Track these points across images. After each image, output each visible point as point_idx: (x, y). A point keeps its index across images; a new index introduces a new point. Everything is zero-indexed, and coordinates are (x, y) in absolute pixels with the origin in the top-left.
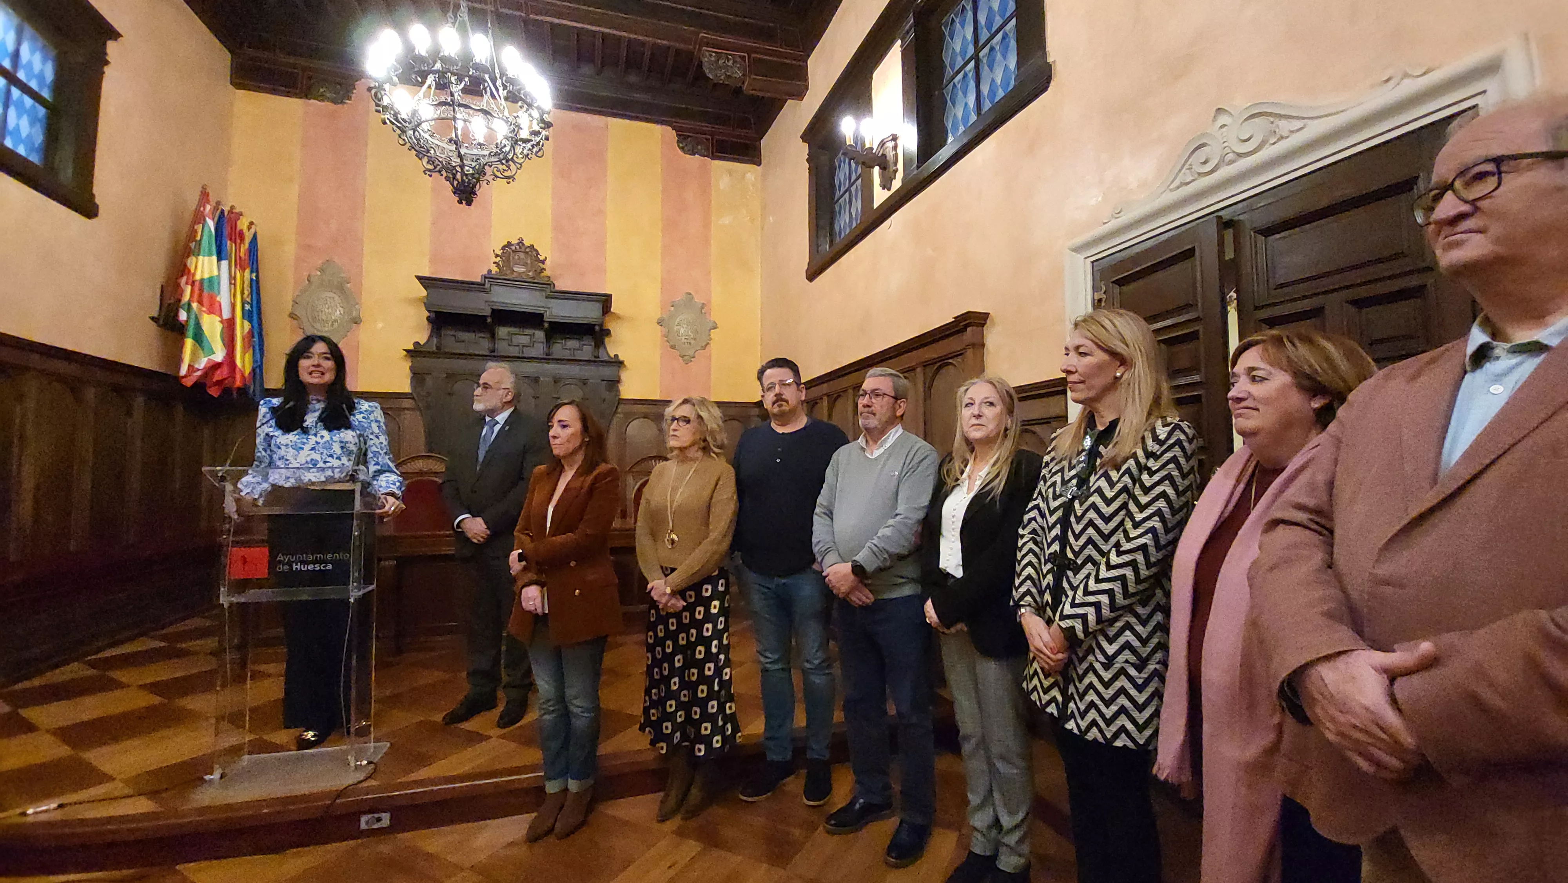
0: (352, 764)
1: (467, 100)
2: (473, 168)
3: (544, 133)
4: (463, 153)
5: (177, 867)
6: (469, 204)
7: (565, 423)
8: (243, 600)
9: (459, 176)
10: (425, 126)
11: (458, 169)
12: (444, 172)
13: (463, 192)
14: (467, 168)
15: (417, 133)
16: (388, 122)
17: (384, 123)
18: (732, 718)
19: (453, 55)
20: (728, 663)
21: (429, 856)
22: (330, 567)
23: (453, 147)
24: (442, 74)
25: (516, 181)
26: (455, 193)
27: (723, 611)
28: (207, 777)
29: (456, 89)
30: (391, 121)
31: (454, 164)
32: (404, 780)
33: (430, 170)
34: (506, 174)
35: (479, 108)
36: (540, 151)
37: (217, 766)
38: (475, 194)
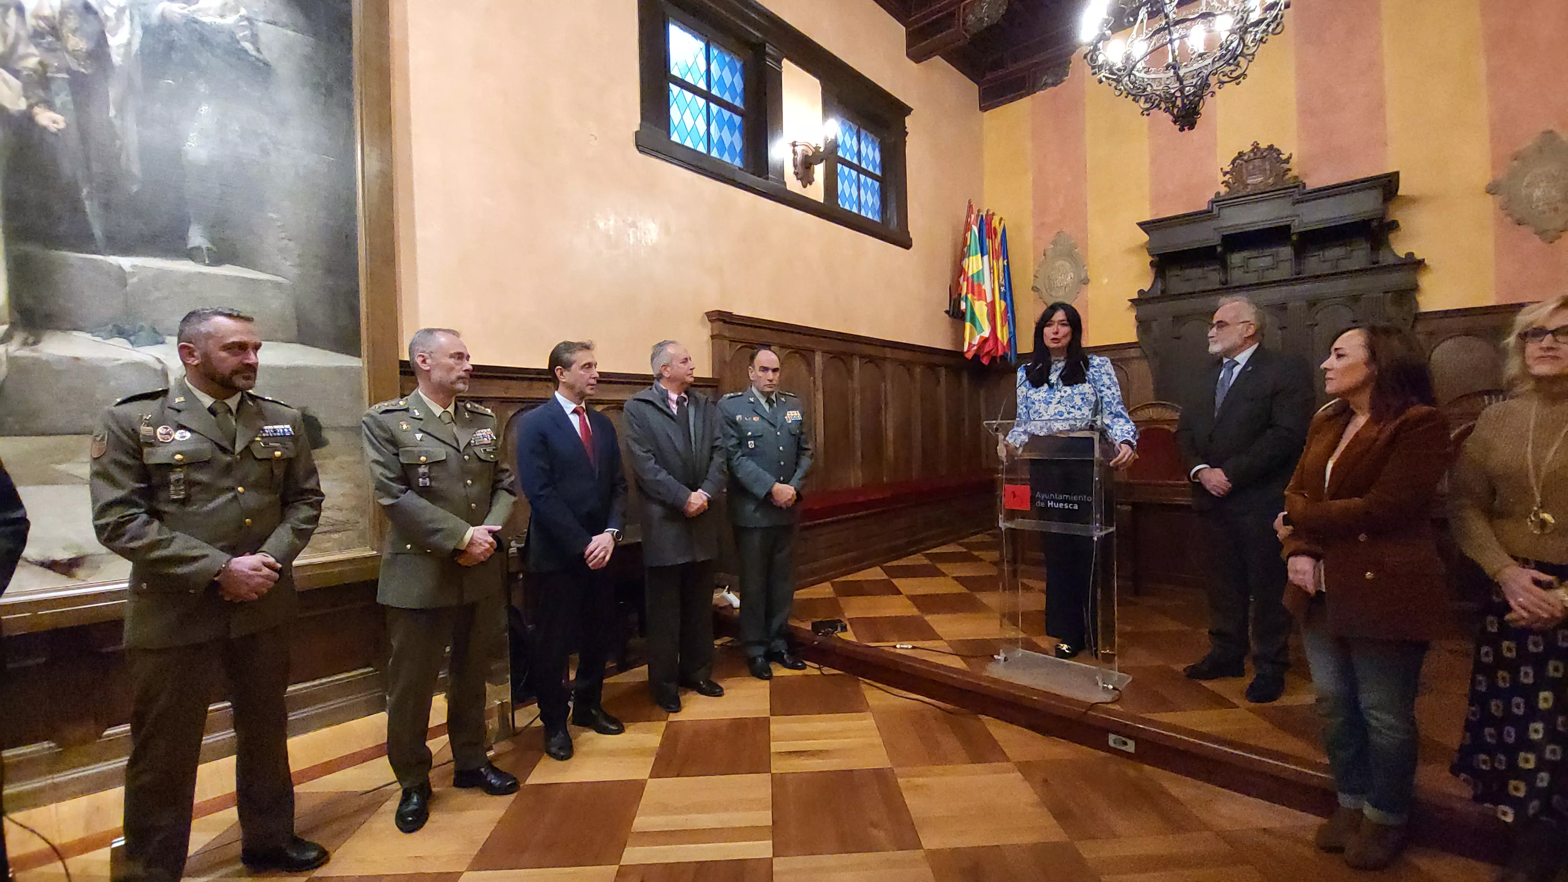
0: (1100, 684)
1: (1184, 13)
2: (1195, 86)
4: (1181, 75)
5: (981, 716)
6: (1192, 127)
8: (1013, 526)
9: (1179, 103)
10: (1139, 66)
11: (1178, 94)
12: (1162, 105)
13: (1184, 117)
14: (1187, 89)
15: (1132, 77)
16: (1104, 79)
17: (1101, 82)
22: (1076, 507)
23: (1171, 72)
25: (1248, 77)
26: (1175, 122)
28: (996, 657)
29: (1171, 7)
30: (1106, 77)
31: (1173, 91)
32: (1148, 716)
33: (1147, 109)
34: (1234, 75)
35: (1197, 15)
36: (1278, 25)
37: (1001, 651)
38: (1198, 113)
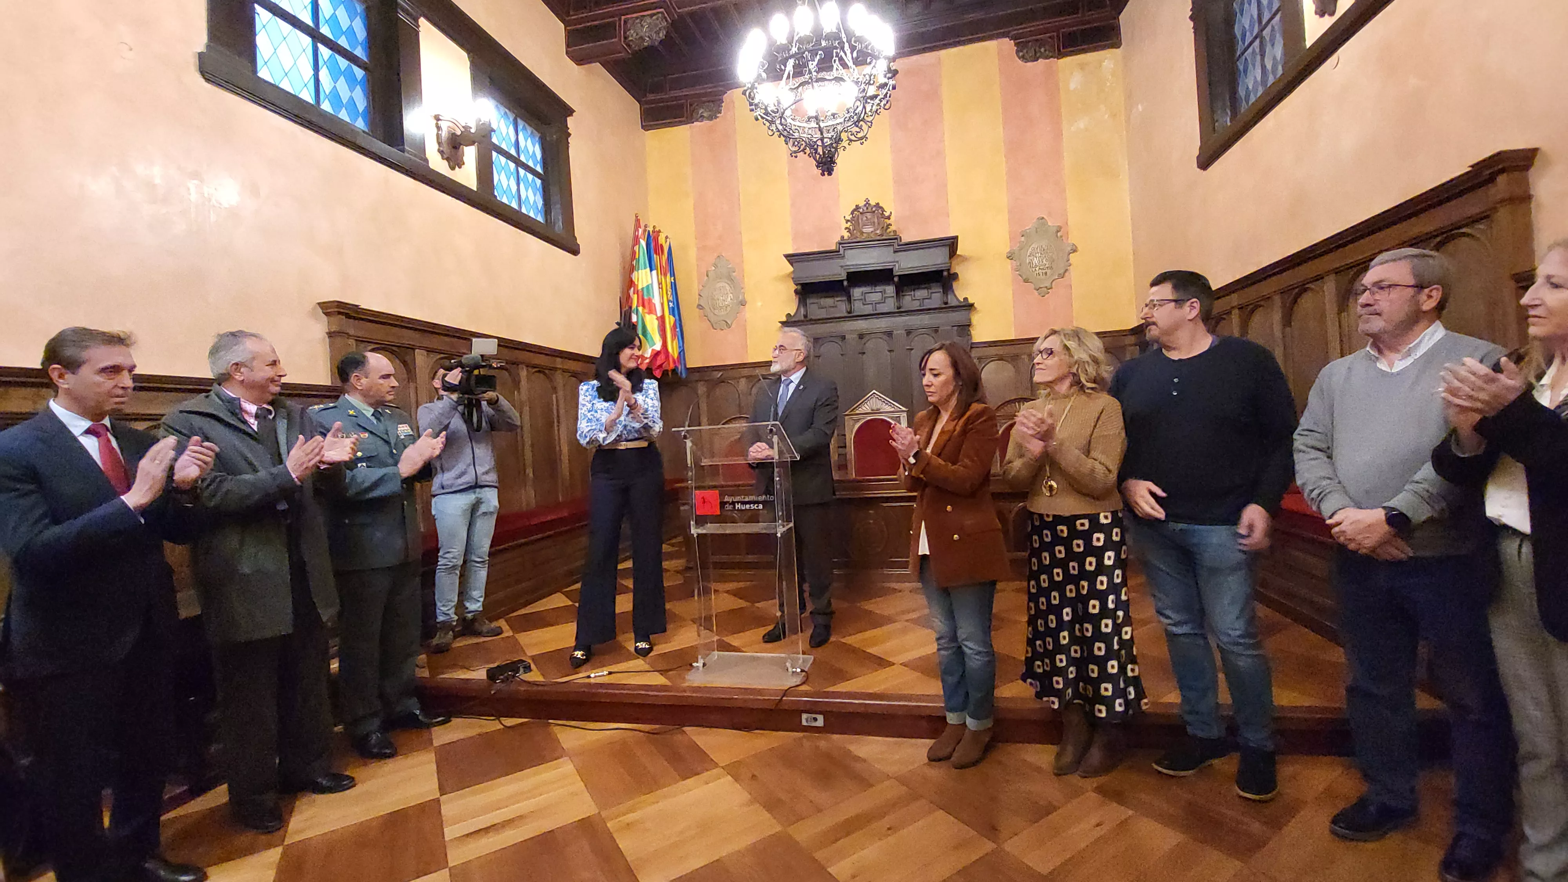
0: (790, 670)
1: (822, 75)
2: (831, 139)
3: (891, 82)
4: (822, 126)
5: (685, 729)
6: (830, 174)
7: (935, 372)
8: (704, 532)
9: (820, 150)
10: (788, 113)
11: (819, 143)
12: (808, 151)
13: (825, 164)
14: (825, 140)
15: (783, 120)
16: (759, 117)
17: (757, 119)
18: (1136, 682)
19: (808, 33)
20: (1128, 621)
21: (857, 759)
22: (761, 507)
23: (813, 124)
24: (799, 56)
25: (868, 141)
26: (818, 167)
27: (1120, 563)
28: (695, 664)
29: (813, 65)
30: (762, 118)
31: (815, 140)
32: (831, 689)
33: (795, 152)
34: (859, 135)
35: (832, 78)
36: (887, 102)
37: (700, 657)
38: (834, 163)
